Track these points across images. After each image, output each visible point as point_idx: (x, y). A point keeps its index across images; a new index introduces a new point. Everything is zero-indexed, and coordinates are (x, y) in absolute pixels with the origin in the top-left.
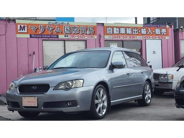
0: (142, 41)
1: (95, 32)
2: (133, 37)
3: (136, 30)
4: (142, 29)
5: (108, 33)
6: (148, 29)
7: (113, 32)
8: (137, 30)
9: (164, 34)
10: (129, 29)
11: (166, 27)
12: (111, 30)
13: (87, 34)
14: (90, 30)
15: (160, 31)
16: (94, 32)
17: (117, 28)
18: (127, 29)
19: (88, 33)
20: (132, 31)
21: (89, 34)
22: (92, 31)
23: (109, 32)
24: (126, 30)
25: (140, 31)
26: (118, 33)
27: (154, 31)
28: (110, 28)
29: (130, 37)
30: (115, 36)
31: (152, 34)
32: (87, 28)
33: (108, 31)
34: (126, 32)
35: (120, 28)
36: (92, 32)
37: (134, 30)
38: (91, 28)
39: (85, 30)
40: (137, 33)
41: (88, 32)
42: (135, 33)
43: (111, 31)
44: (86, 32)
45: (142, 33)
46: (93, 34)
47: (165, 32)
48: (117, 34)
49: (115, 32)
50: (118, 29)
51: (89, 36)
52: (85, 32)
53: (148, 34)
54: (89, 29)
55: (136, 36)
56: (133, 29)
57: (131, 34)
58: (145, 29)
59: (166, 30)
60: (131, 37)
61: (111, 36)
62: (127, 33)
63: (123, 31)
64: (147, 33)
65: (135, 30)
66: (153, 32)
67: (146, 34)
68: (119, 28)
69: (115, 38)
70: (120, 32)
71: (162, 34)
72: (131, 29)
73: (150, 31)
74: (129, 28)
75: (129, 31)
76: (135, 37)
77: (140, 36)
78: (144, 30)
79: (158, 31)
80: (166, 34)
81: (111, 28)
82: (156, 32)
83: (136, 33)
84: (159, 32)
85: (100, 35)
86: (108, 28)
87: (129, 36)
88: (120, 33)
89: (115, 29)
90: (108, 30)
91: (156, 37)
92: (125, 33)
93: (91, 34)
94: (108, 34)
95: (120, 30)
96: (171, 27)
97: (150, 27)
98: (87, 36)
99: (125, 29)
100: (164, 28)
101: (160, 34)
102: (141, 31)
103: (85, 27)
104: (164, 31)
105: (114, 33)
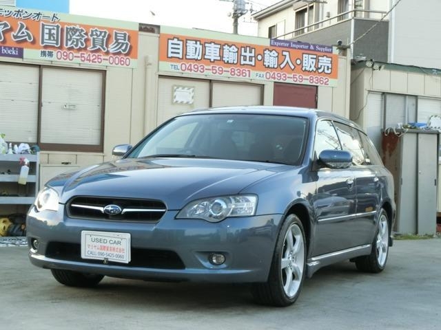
0: (264, 85)
1: (133, 50)
2: (241, 73)
3: (251, 52)
4: (267, 52)
5: (170, 55)
6: (284, 53)
7: (185, 53)
8: (253, 55)
9: (324, 70)
10: (231, 49)
11: (331, 52)
12: (181, 47)
13: (107, 53)
14: (119, 43)
15: (314, 61)
16: (131, 47)
17: (196, 41)
18: (226, 47)
19: (111, 51)
20: (239, 55)
21: (114, 54)
22: (123, 44)
23: (172, 53)
24: (221, 49)
25: (260, 58)
26: (199, 58)
27: (299, 62)
28: (176, 40)
29: (232, 72)
30: (191, 65)
31: (293, 67)
32: (109, 36)
33: (170, 50)
34: (221, 56)
35: (206, 45)
36: (123, 48)
37: (243, 53)
38: (120, 37)
39: (103, 40)
40: (250, 63)
41: (112, 48)
42: (248, 62)
43: (180, 51)
44: (107, 46)
45: (266, 64)
46: (126, 55)
47: (328, 67)
48: (197, 60)
49: (191, 55)
50: (199, 46)
51: (114, 61)
52: (102, 46)
53: (282, 66)
54: (117, 40)
55: (249, 71)
56: (243, 49)
57: (235, 62)
58: (274, 52)
59: (330, 59)
60: (236, 72)
61: (179, 65)
62: (226, 59)
63: (212, 52)
64: (279, 65)
65: (248, 54)
66: (295, 64)
67: (276, 66)
68: (204, 43)
69: (191, 70)
70: (204, 54)
71: (320, 71)
72: (236, 50)
73: (288, 59)
74: (230, 47)
75: (230, 55)
76: (247, 73)
77: (259, 73)
78: (271, 54)
79: (311, 60)
80: (329, 71)
81: (181, 43)
82: (304, 65)
83: (251, 61)
84: (313, 66)
85: (146, 59)
86: (170, 42)
87: (229, 69)
88: (206, 57)
89: (191, 44)
90: (170, 46)
91: (304, 77)
92: (219, 58)
93: (119, 53)
94: (172, 57)
95: (204, 47)
96: (345, 54)
97: (289, 47)
98: (107, 57)
99: (219, 46)
100: (326, 54)
101: (315, 70)
102: (263, 58)
103: (105, 33)
104: (325, 62)
105: (188, 57)
